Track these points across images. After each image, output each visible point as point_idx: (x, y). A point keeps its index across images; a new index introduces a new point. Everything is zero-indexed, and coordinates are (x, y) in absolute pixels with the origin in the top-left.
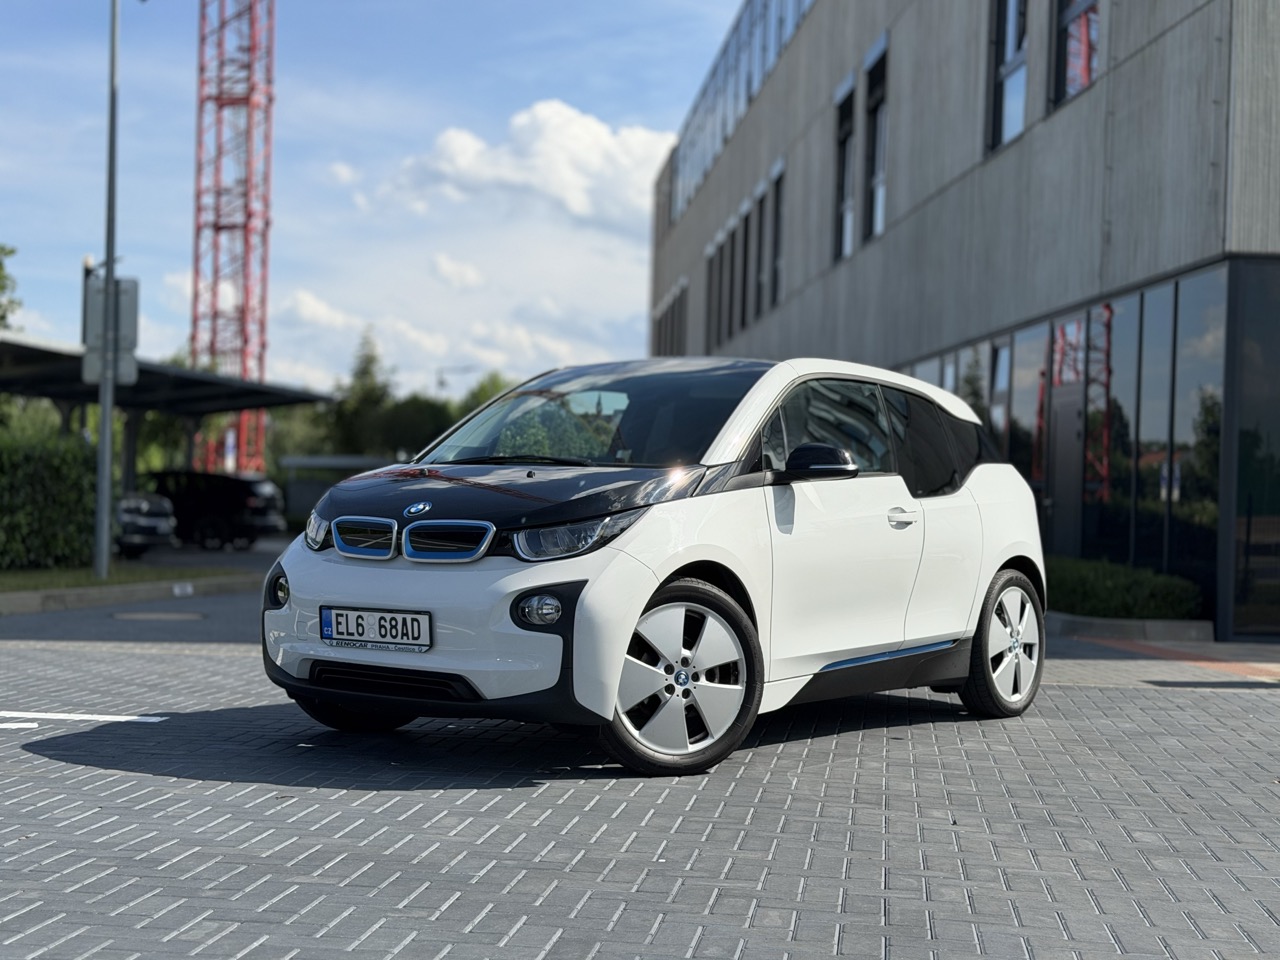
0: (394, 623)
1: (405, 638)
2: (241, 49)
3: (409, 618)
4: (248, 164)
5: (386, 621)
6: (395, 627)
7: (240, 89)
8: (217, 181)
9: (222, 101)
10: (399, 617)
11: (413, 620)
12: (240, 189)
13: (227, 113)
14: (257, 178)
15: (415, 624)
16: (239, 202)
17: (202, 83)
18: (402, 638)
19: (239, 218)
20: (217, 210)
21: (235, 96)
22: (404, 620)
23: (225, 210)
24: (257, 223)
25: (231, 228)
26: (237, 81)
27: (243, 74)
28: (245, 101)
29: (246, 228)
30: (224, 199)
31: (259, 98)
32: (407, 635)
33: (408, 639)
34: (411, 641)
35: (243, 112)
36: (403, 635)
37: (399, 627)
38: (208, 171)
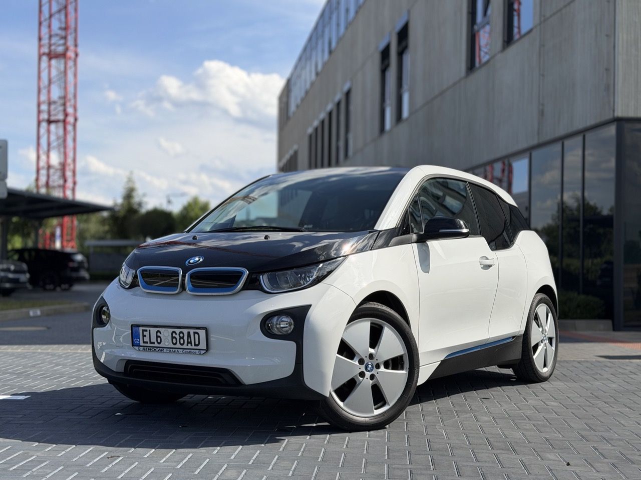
0: (181, 335)
1: (189, 345)
2: (61, 28)
3: (192, 331)
4: (65, 88)
5: (176, 334)
6: (183, 338)
7: (60, 49)
8: (49, 98)
9: (51, 56)
10: (185, 331)
11: (195, 333)
12: (62, 101)
13: (54, 62)
14: (70, 96)
15: (196, 335)
16: (61, 108)
17: (40, 46)
18: (187, 345)
19: (61, 117)
20: (49, 113)
21: (58, 53)
22: (189, 333)
23: (52, 113)
24: (70, 119)
25: (57, 122)
26: (59, 45)
27: (62, 42)
28: (63, 55)
29: (64, 121)
30: (53, 107)
31: (71, 54)
32: (191, 343)
33: (192, 345)
34: (193, 347)
35: (62, 61)
36: (188, 343)
37: (186, 338)
38: (44, 92)
